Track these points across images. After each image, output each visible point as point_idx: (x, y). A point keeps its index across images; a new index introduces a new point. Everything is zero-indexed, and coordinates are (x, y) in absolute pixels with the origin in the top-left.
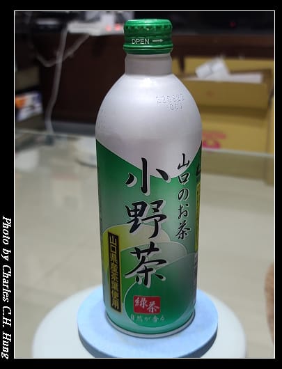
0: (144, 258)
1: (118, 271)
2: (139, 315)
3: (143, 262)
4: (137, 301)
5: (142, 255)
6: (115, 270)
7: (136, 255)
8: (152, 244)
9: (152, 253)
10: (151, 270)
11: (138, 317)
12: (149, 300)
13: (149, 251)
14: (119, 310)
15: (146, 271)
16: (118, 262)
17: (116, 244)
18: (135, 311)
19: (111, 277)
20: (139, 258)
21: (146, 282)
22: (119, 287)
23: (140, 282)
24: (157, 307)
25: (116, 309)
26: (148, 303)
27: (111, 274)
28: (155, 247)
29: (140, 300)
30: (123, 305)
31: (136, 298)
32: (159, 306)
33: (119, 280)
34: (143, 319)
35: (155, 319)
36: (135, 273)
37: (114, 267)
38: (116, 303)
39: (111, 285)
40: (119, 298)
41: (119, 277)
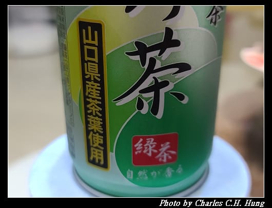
0: (153, 61)
1: (102, 93)
2: (142, 170)
3: (151, 70)
4: (139, 145)
5: (149, 55)
6: (95, 94)
7: (137, 58)
8: (169, 32)
9: (169, 51)
10: (165, 84)
11: (140, 173)
12: (160, 141)
13: (162, 47)
14: (105, 166)
15: (157, 87)
16: (102, 77)
17: (96, 43)
18: (135, 164)
19: (86, 109)
20: (143, 64)
21: (155, 109)
22: (104, 126)
23: (145, 110)
24: (173, 152)
25: (98, 165)
26: (158, 147)
27: (86, 103)
28: (173, 38)
29: (144, 142)
30: (112, 156)
31: (136, 140)
32: (176, 151)
33: (103, 112)
34: (149, 175)
35: (169, 171)
36: (136, 93)
37: (94, 89)
38: (98, 155)
39: (87, 123)
40: (104, 145)
41: (102, 105)
